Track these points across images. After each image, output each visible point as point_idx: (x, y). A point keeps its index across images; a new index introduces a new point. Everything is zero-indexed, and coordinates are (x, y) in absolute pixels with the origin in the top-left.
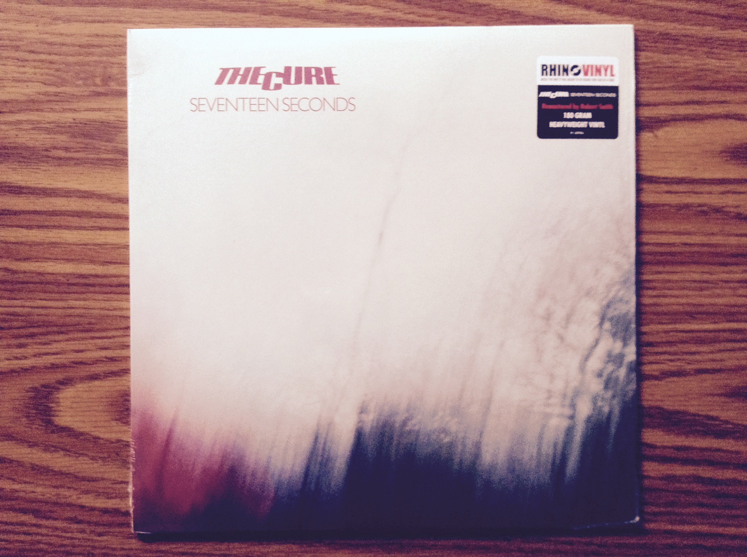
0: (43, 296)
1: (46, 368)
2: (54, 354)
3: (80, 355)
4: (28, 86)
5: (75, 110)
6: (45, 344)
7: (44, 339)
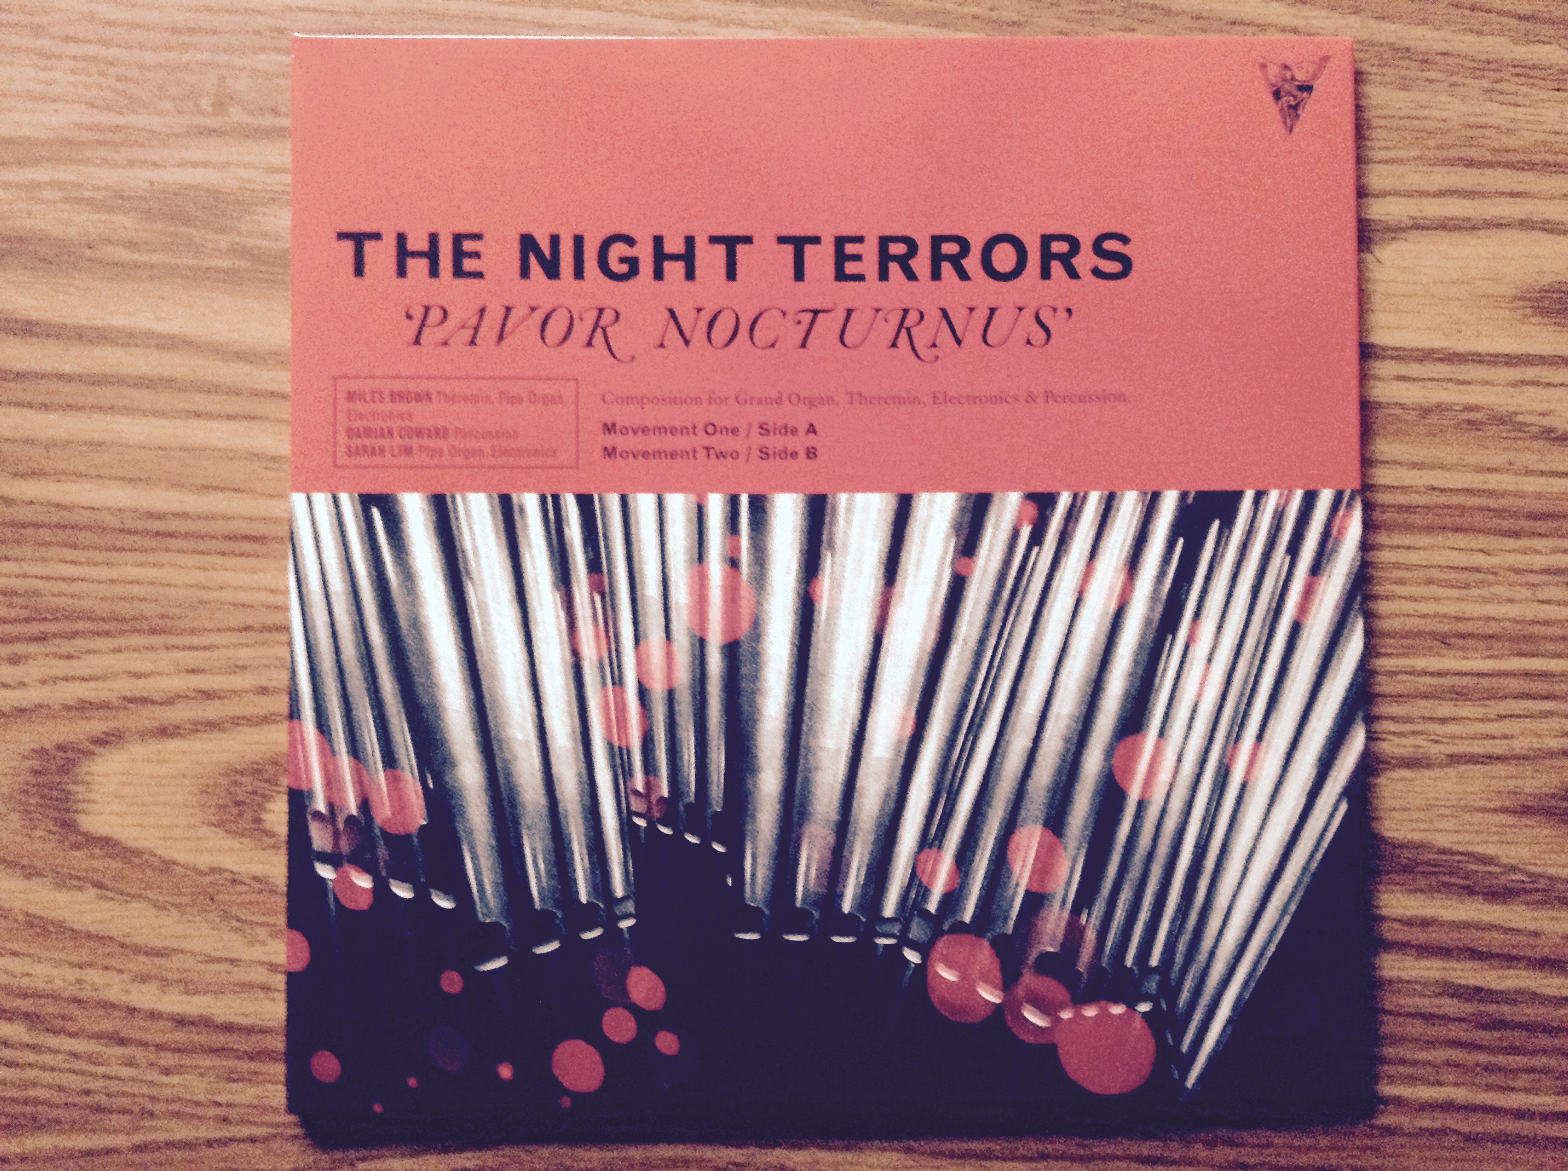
0: (69, 554)
1: (68, 708)
2: (84, 679)
3: (141, 683)
4: (56, 111)
5: (155, 164)
6: (69, 657)
7: (66, 647)
